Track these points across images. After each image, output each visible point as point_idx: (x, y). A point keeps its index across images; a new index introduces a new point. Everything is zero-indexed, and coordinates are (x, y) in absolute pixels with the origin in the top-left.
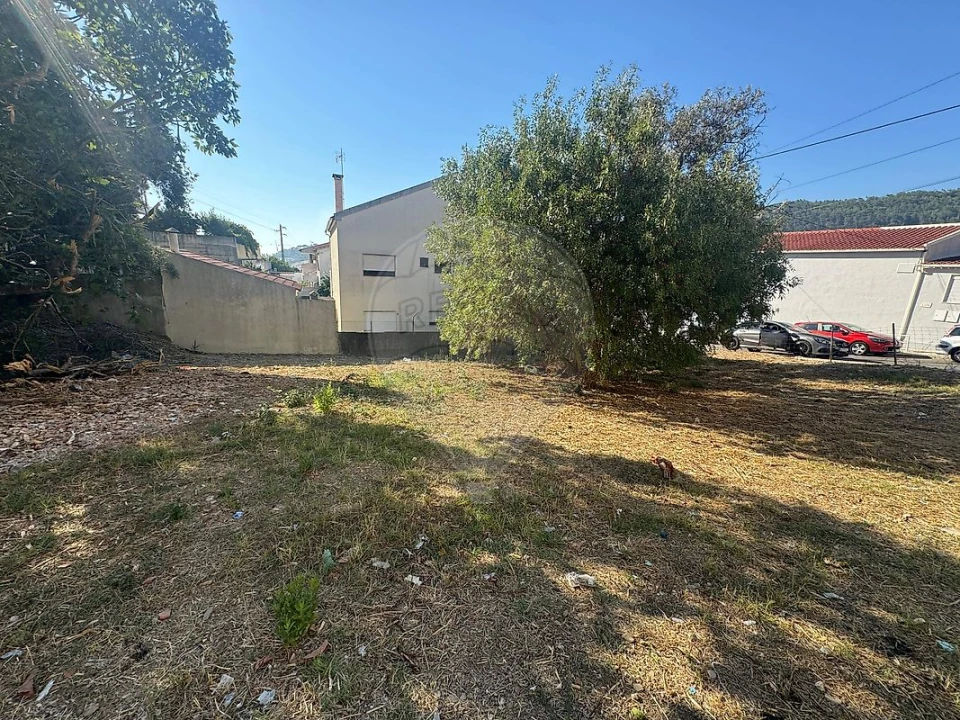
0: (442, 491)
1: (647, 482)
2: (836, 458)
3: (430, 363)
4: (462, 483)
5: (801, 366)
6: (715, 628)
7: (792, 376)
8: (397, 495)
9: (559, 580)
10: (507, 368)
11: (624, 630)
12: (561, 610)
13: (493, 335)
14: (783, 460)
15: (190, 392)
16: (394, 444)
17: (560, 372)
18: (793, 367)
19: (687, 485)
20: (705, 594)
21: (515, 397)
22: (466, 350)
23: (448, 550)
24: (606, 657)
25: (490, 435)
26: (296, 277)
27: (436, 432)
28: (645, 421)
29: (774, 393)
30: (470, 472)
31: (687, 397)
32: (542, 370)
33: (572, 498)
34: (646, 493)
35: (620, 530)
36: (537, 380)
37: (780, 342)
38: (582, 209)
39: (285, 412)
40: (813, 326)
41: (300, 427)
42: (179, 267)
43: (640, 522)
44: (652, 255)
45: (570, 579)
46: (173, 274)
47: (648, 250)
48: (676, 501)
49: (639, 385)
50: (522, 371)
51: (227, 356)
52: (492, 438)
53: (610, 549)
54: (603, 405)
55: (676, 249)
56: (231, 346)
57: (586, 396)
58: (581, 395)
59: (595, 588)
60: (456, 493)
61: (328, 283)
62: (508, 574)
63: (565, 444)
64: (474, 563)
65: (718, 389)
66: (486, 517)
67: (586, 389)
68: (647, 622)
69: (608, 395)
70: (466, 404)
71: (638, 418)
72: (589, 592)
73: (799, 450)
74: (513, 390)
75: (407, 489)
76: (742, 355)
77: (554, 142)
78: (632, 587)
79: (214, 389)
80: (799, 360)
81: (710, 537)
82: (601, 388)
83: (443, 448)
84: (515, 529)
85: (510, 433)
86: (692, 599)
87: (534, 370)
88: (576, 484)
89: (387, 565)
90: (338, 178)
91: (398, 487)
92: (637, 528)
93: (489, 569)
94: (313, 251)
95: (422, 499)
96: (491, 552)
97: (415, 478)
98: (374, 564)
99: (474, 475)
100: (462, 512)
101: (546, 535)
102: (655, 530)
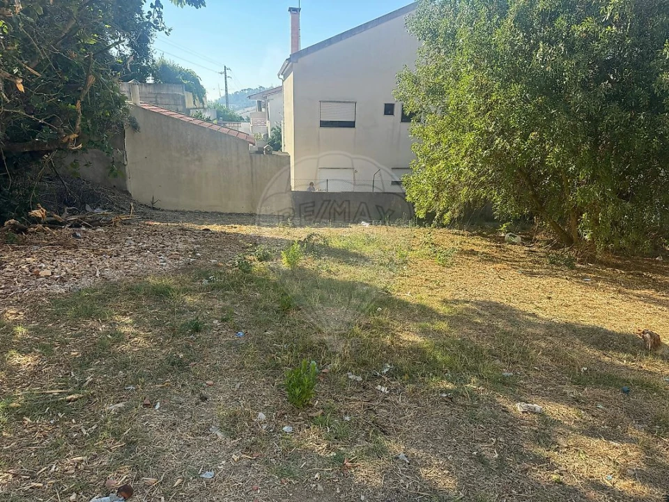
0: (404, 337)
1: (625, 351)
4: (425, 332)
6: (647, 449)
8: (364, 334)
9: (510, 407)
10: (484, 236)
11: (561, 440)
12: (511, 425)
13: (467, 196)
15: (166, 243)
17: (549, 242)
20: (650, 432)
21: (490, 267)
22: (434, 214)
23: (410, 376)
24: (541, 451)
25: (456, 298)
26: (244, 127)
27: (398, 291)
28: (648, 299)
30: (432, 324)
32: (528, 240)
33: (536, 355)
34: (620, 359)
35: (579, 382)
36: (520, 250)
39: (258, 266)
41: (273, 278)
42: (140, 120)
43: (607, 379)
45: (520, 407)
46: (135, 127)
48: (653, 369)
49: (657, 262)
50: (502, 240)
51: (183, 213)
52: (457, 301)
53: (565, 393)
54: (597, 279)
56: (185, 203)
57: (578, 269)
58: (572, 268)
59: (541, 414)
60: (418, 339)
61: (279, 135)
62: (463, 396)
63: (540, 314)
64: (432, 386)
66: (447, 358)
67: (581, 262)
68: (584, 440)
69: (608, 271)
70: (432, 269)
71: (639, 296)
72: (536, 416)
74: (489, 259)
75: (374, 331)
78: (578, 419)
79: (185, 242)
82: (601, 263)
83: (407, 303)
84: (474, 370)
85: (478, 298)
86: (637, 432)
87: (518, 239)
88: (543, 345)
89: (359, 379)
90: (295, 11)
91: (367, 327)
92: (598, 383)
93: (447, 391)
94: (263, 98)
95: (387, 340)
96: (449, 381)
97: (380, 323)
98: (350, 377)
99: (436, 327)
100: (424, 352)
101: (504, 378)
102: (617, 386)
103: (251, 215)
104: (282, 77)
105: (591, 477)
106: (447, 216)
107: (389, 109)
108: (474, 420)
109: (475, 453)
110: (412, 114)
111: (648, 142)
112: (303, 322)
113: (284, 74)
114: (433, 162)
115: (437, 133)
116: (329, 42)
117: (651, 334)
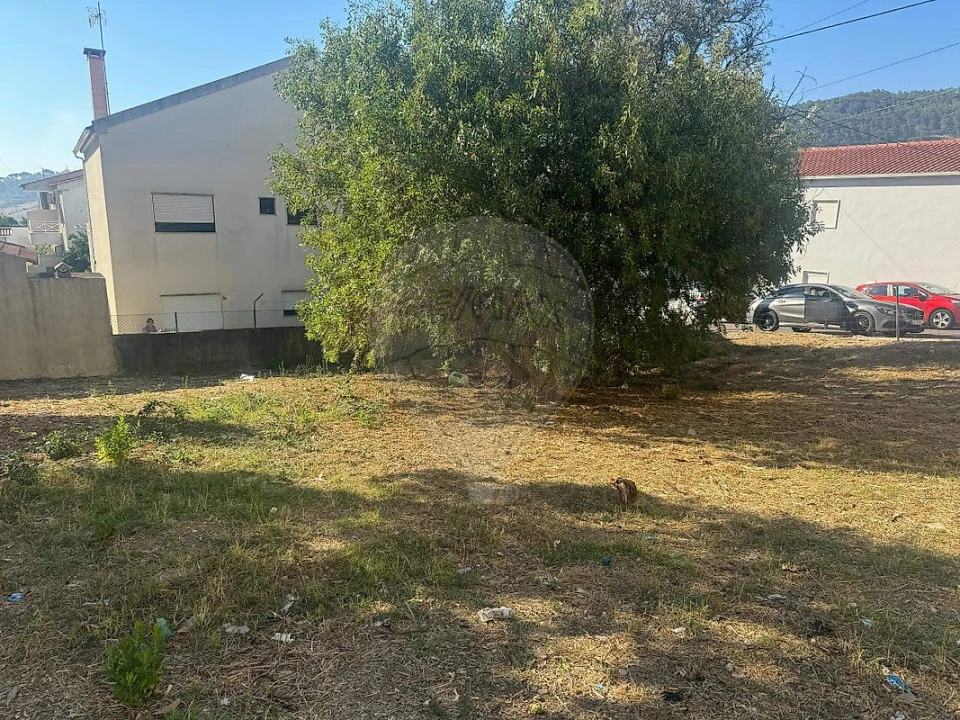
1: (600, 509)
2: (853, 464)
3: (289, 380)
4: (346, 533)
5: (859, 349)
6: (639, 636)
7: (843, 365)
8: (251, 556)
9: (470, 619)
10: (422, 379)
11: (539, 651)
12: (473, 644)
13: (393, 325)
14: (786, 472)
16: (240, 494)
17: (502, 379)
18: (846, 352)
19: (652, 507)
20: (638, 611)
21: (432, 421)
22: (351, 354)
24: (515, 673)
25: (390, 472)
26: (16, 235)
27: (304, 476)
28: (619, 439)
29: (814, 391)
30: (358, 517)
31: (687, 403)
32: (477, 379)
33: (497, 534)
34: (596, 521)
35: (553, 562)
36: (468, 394)
37: (833, 315)
38: (513, 129)
39: (50, 468)
40: (880, 290)
41: (81, 485)
43: (583, 551)
44: (614, 197)
45: (483, 615)
47: (606, 190)
48: (632, 527)
49: (623, 391)
50: (446, 382)
52: (392, 476)
53: (538, 582)
54: (561, 421)
55: (646, 188)
57: (539, 410)
58: (532, 410)
59: (512, 619)
60: (337, 545)
61: (83, 247)
62: (406, 618)
63: (495, 475)
64: (362, 614)
65: (739, 391)
66: (381, 565)
67: (541, 401)
68: (565, 642)
69: (573, 408)
70: (355, 435)
71: (608, 436)
72: (503, 624)
73: (811, 459)
74: (430, 410)
75: (265, 546)
76: (784, 337)
77: (466, 23)
78: (556, 614)
80: (857, 340)
81: (660, 560)
82: (563, 399)
83: (319, 492)
84: (419, 574)
85: (420, 468)
86: (624, 615)
87: (464, 379)
88: (506, 519)
89: (245, 629)
90: (95, 55)
91: (253, 543)
92: (575, 558)
93: (381, 616)
94: (50, 188)
95: (289, 556)
96: (384, 600)
97: (275, 532)
98: (228, 630)
99: (362, 521)
100: (347, 564)
101: (459, 577)
102: (597, 558)
103: (39, 381)
104: (82, 155)
105: (579, 693)
106: (371, 357)
107: (267, 206)
108: (423, 651)
109: (427, 702)
110: (301, 215)
111: (595, 249)
112: (140, 555)
113: (85, 148)
114: (339, 282)
115: (341, 241)
116: (160, 104)
117: (626, 482)
